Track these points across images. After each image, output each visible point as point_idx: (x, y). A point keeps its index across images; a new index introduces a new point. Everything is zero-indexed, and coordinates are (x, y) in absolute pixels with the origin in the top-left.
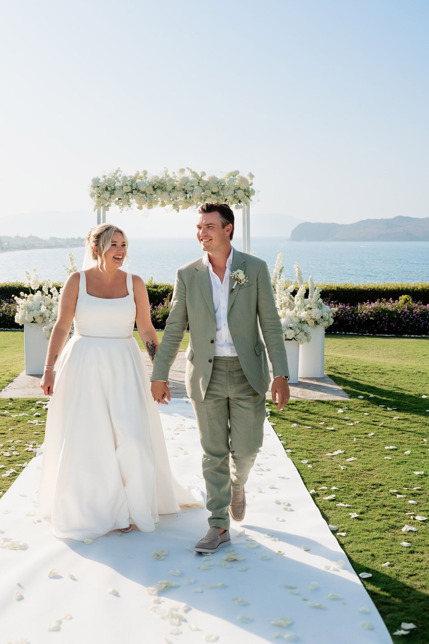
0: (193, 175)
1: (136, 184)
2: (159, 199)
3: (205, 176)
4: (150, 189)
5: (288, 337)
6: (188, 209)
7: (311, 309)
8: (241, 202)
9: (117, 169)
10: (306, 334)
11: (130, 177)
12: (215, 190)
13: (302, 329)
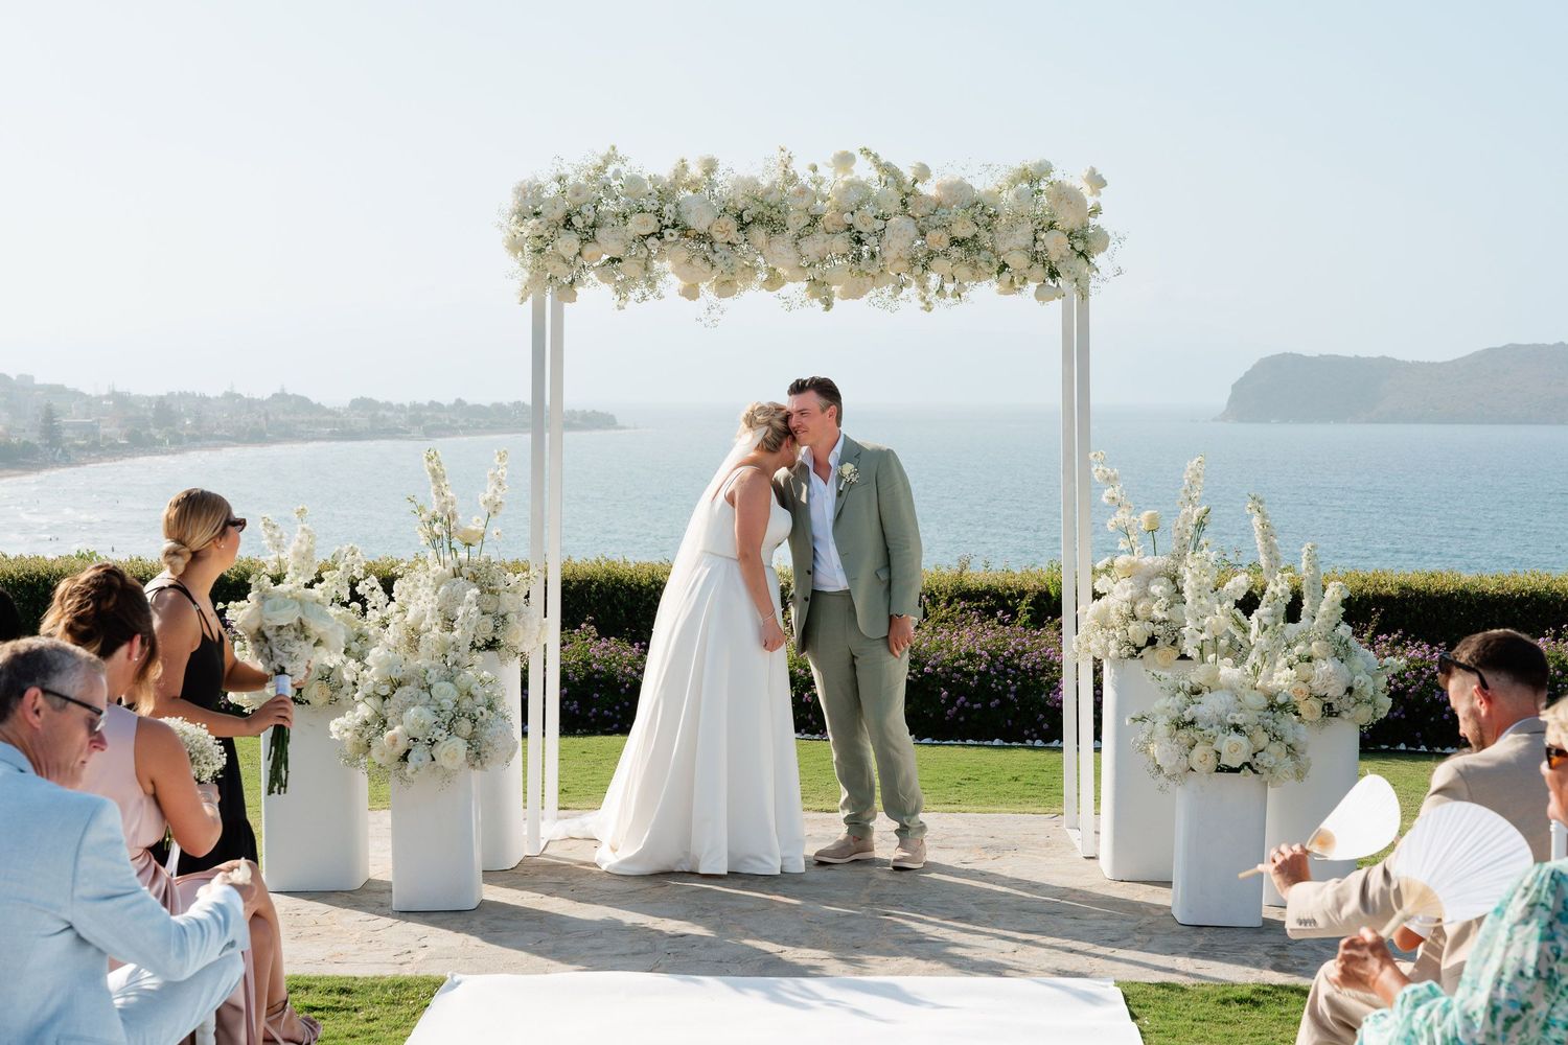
0: (884, 177)
1: (677, 205)
2: (760, 259)
3: (928, 181)
4: (727, 225)
5: (1225, 761)
6: (865, 298)
7: (1309, 660)
8: (1059, 275)
9: (604, 151)
10: (1291, 750)
11: (654, 179)
12: (963, 230)
13: (1278, 734)
